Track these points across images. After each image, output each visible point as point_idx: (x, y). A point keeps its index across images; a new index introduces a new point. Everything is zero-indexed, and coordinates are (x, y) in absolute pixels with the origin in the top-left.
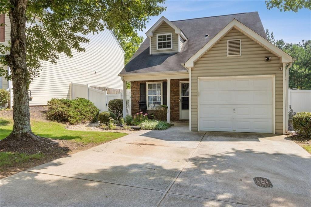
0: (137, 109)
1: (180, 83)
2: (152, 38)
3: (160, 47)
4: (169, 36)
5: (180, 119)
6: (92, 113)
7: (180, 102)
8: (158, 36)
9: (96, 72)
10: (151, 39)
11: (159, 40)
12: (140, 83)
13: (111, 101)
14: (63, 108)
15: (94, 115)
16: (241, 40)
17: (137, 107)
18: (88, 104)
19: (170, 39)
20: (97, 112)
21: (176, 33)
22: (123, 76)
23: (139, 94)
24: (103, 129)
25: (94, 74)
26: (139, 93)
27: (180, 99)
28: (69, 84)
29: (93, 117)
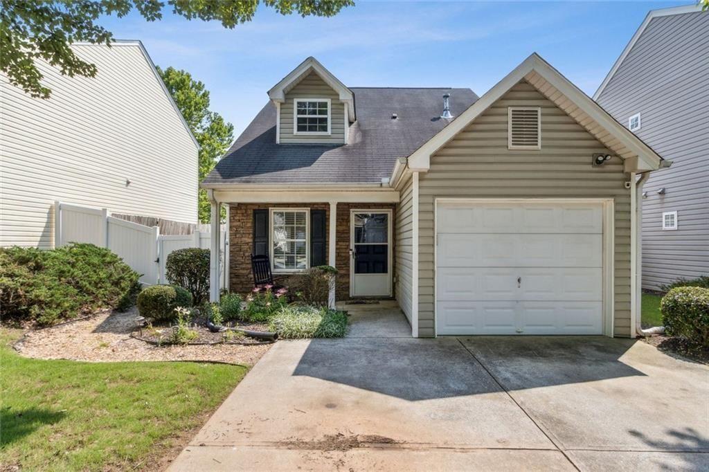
0: (245, 272)
1: (352, 213)
2: (283, 106)
3: (300, 129)
4: (325, 105)
5: (351, 296)
6: (116, 283)
7: (351, 257)
8: (298, 103)
9: (129, 183)
10: (281, 109)
11: (299, 112)
12: (254, 210)
13: (176, 254)
14: (11, 276)
15: (123, 289)
16: (539, 110)
17: (246, 269)
18: (103, 262)
19: (325, 112)
20: (131, 280)
21: (340, 98)
22: (213, 190)
23: (251, 236)
24: (152, 343)
25: (124, 186)
26: (249, 234)
27: (351, 250)
28: (49, 206)
29: (120, 297)
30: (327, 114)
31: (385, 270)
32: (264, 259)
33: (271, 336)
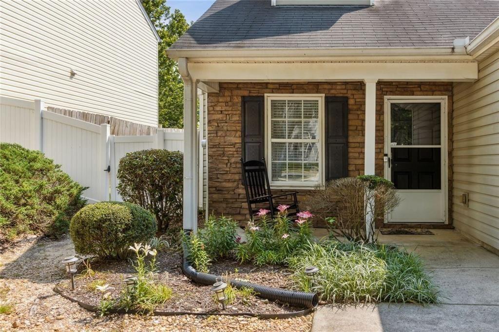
1: (386, 101)
5: (386, 222)
6: (50, 199)
7: (386, 165)
9: (73, 74)
12: (243, 97)
13: (132, 157)
15: (58, 207)
18: (30, 169)
20: (70, 195)
22: (187, 58)
23: (239, 133)
24: (90, 309)
25: (68, 78)
26: (236, 131)
27: (386, 155)
29: (54, 218)
31: (437, 186)
32: (257, 167)
33: (306, 299)
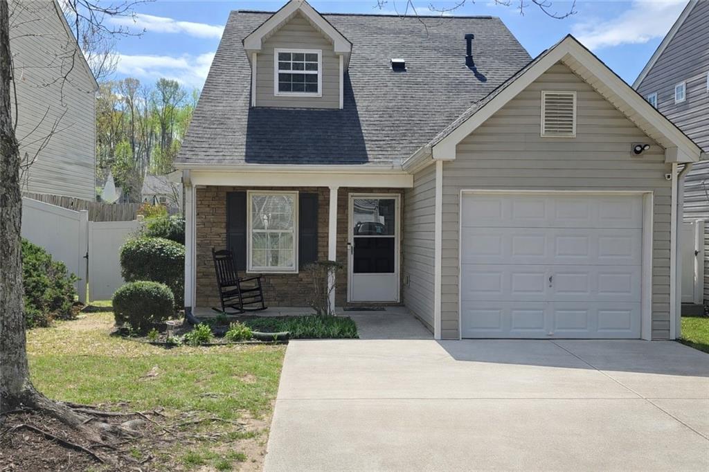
1: (350, 197)
2: (261, 58)
4: (315, 57)
5: (348, 301)
7: (349, 252)
8: (279, 54)
10: (258, 61)
11: (281, 66)
12: (228, 194)
16: (575, 94)
19: (315, 67)
21: (335, 49)
23: (224, 225)
26: (222, 222)
27: (350, 244)
30: (316, 69)
31: (390, 269)
